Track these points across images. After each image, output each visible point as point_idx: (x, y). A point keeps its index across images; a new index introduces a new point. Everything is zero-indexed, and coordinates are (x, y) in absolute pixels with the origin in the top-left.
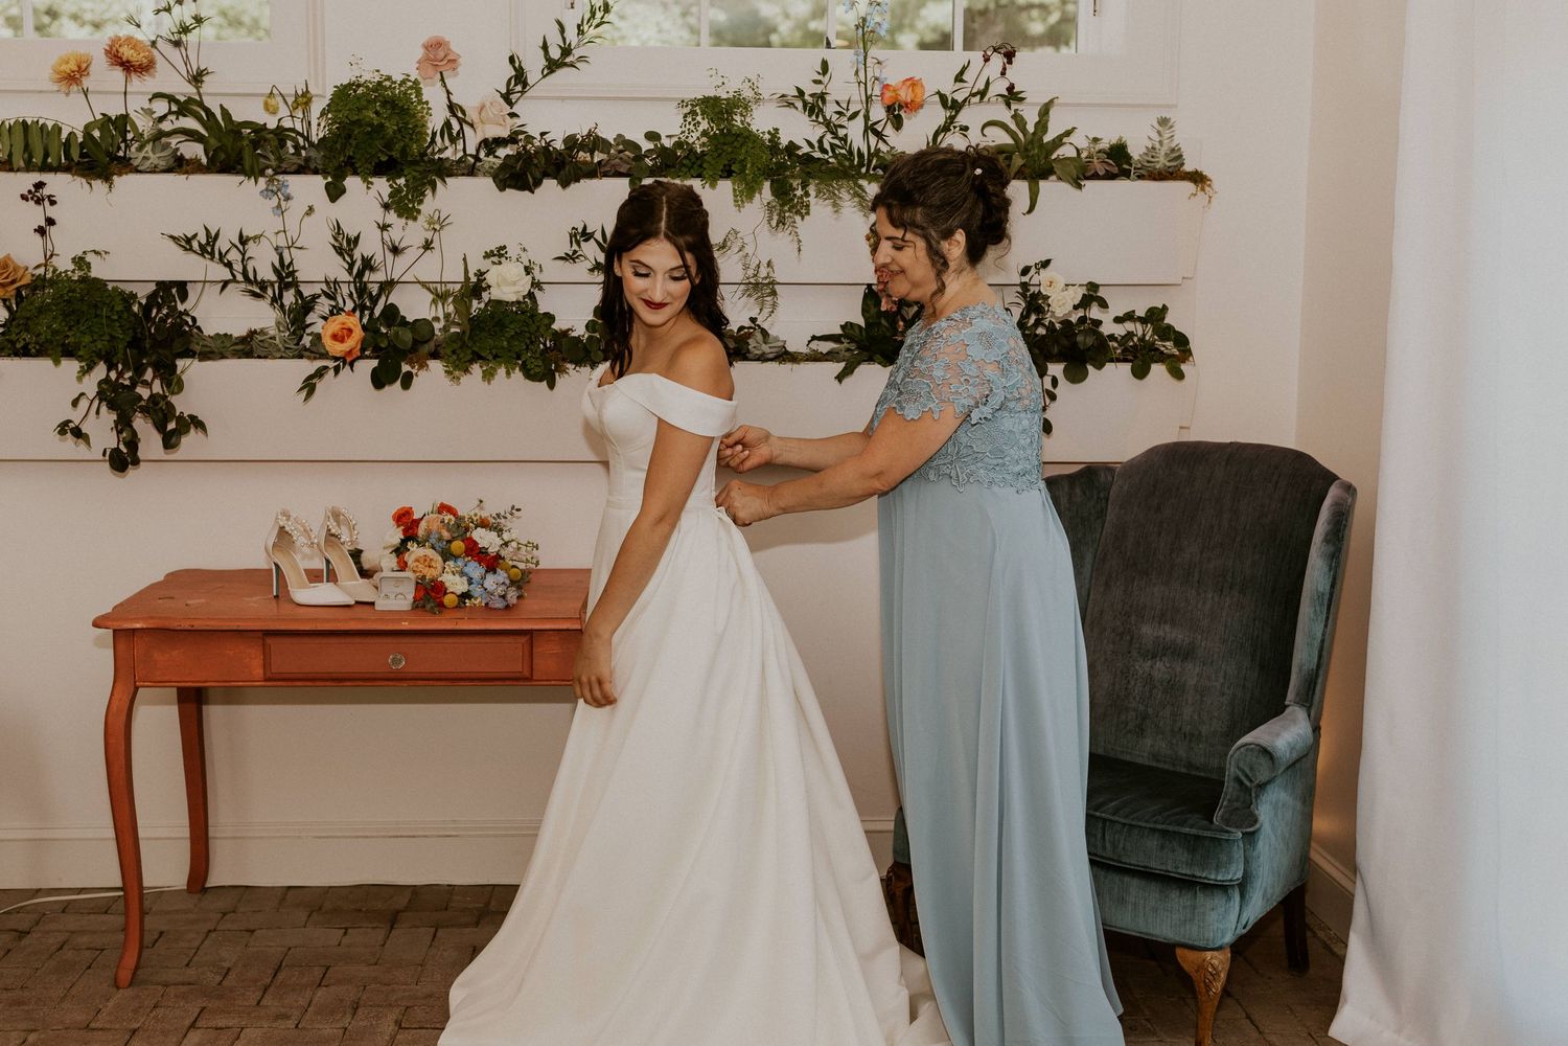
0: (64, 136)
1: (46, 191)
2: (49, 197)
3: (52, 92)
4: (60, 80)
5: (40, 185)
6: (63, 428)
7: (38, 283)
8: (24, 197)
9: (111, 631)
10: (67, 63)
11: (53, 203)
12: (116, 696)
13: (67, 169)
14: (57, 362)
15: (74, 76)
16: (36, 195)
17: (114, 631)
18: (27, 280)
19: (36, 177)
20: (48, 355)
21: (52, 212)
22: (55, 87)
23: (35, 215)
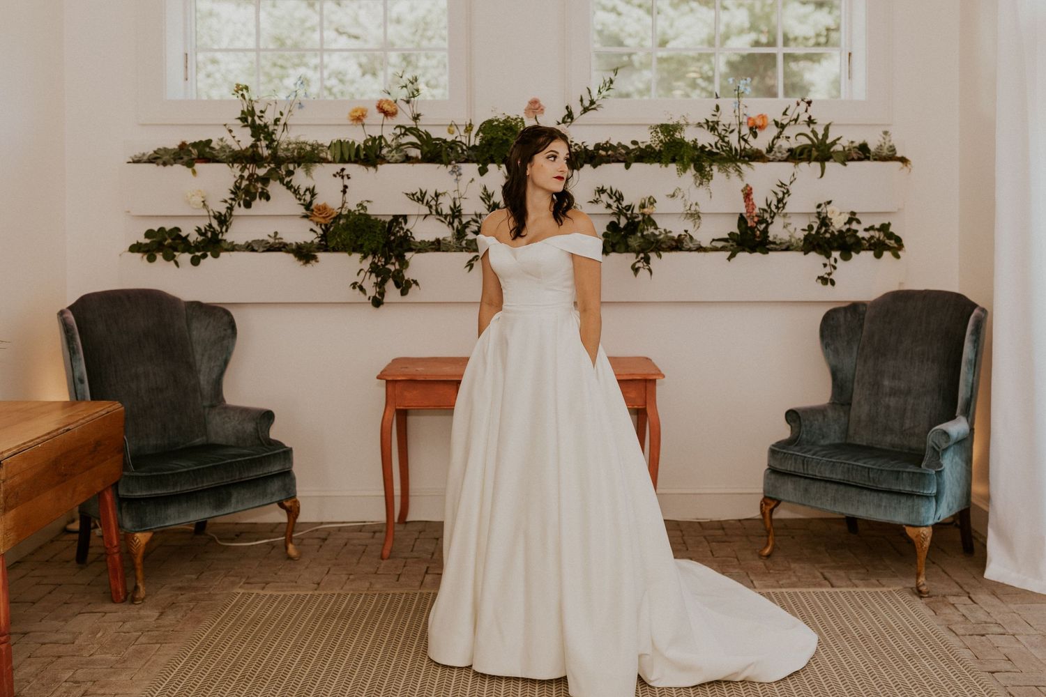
0: (356, 146)
1: (345, 173)
2: (347, 175)
3: (348, 125)
4: (353, 120)
5: (343, 170)
6: (354, 285)
7: (339, 216)
8: (335, 176)
9: (385, 381)
10: (356, 111)
11: (349, 178)
12: (387, 412)
13: (355, 162)
14: (350, 254)
15: (359, 118)
16: (341, 174)
17: (387, 382)
18: (334, 215)
19: (341, 166)
20: (346, 251)
21: (347, 182)
22: (351, 122)
23: (339, 183)
